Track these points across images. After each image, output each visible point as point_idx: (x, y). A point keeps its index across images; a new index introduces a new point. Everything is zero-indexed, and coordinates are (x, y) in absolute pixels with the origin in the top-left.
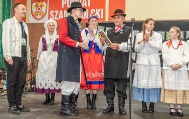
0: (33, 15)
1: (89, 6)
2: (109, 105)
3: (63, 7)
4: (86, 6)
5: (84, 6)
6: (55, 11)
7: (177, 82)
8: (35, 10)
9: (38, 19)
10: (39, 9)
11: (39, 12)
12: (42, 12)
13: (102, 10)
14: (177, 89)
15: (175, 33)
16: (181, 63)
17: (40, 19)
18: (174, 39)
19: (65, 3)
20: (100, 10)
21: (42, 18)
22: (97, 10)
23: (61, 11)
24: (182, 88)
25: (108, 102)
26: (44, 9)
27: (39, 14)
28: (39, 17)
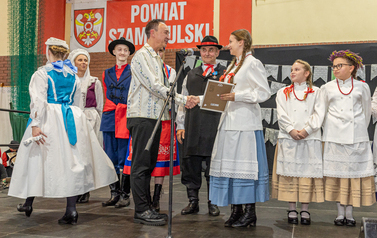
0: (77, 39)
1: (182, 18)
2: (191, 201)
3: (133, 21)
4: (177, 18)
5: (173, 18)
6: (119, 30)
7: (299, 161)
8: (80, 27)
9: (86, 46)
10: (88, 26)
11: (88, 32)
12: (95, 32)
13: (207, 25)
14: (298, 174)
15: (302, 70)
16: (308, 129)
17: (91, 46)
18: (299, 82)
19: (137, 14)
20: (202, 25)
21: (94, 43)
22: (197, 25)
23: (130, 30)
24: (309, 173)
25: (189, 197)
26: (97, 26)
27: (88, 35)
28: (88, 41)
